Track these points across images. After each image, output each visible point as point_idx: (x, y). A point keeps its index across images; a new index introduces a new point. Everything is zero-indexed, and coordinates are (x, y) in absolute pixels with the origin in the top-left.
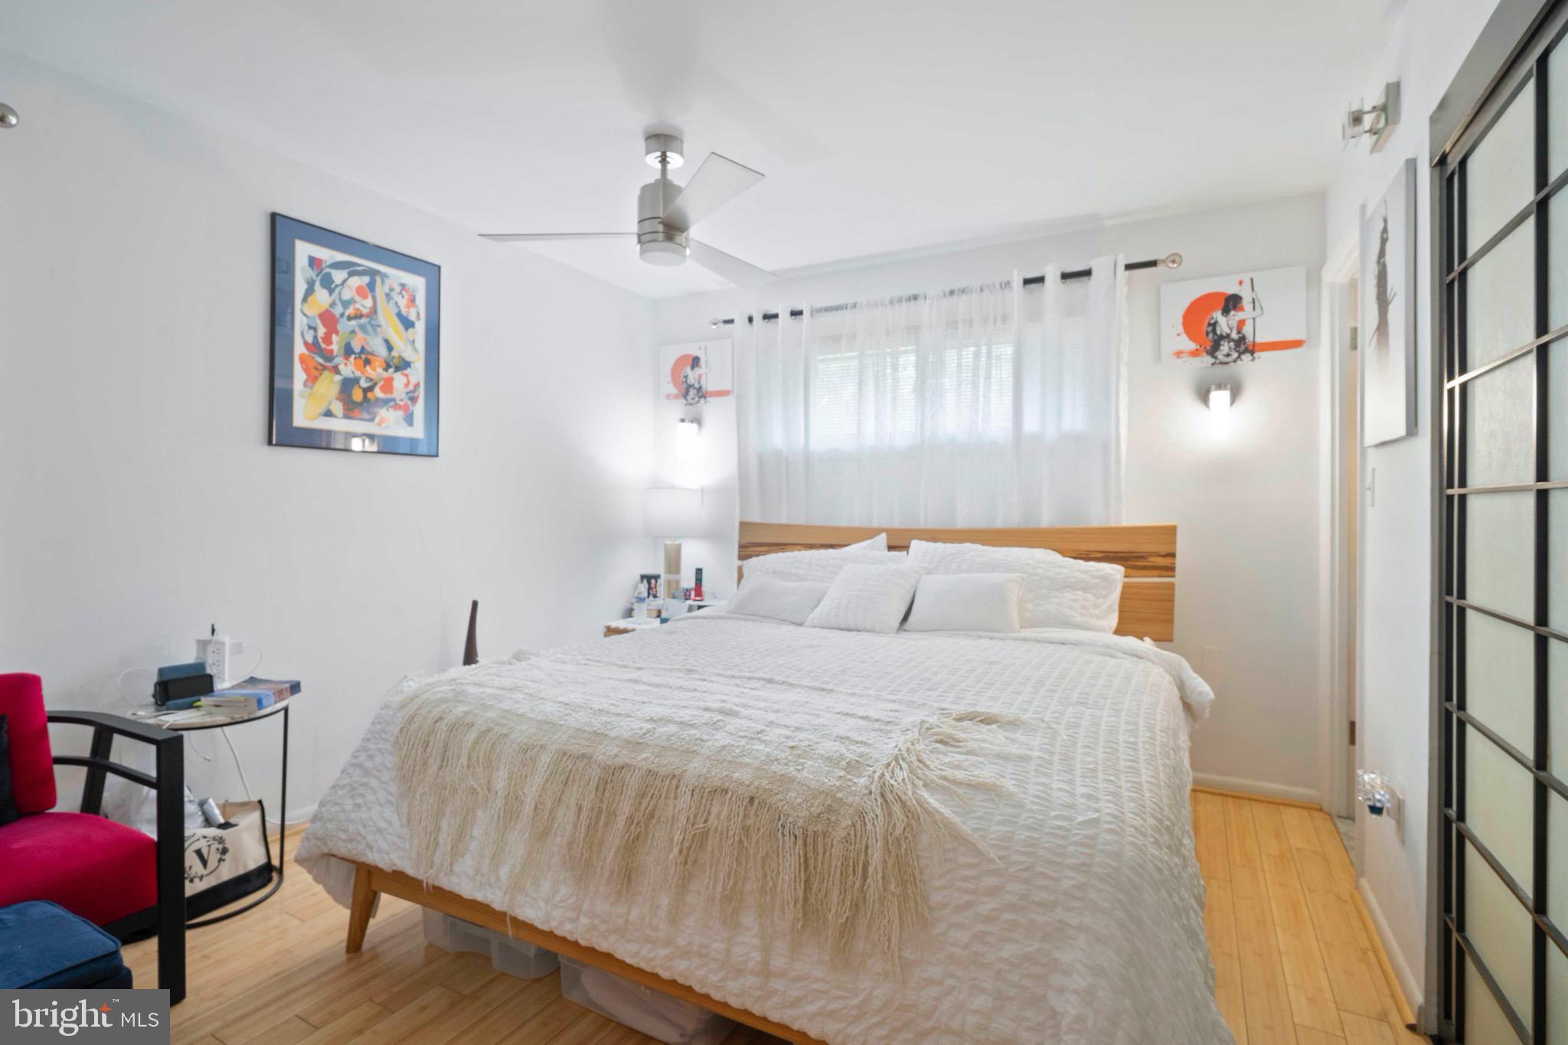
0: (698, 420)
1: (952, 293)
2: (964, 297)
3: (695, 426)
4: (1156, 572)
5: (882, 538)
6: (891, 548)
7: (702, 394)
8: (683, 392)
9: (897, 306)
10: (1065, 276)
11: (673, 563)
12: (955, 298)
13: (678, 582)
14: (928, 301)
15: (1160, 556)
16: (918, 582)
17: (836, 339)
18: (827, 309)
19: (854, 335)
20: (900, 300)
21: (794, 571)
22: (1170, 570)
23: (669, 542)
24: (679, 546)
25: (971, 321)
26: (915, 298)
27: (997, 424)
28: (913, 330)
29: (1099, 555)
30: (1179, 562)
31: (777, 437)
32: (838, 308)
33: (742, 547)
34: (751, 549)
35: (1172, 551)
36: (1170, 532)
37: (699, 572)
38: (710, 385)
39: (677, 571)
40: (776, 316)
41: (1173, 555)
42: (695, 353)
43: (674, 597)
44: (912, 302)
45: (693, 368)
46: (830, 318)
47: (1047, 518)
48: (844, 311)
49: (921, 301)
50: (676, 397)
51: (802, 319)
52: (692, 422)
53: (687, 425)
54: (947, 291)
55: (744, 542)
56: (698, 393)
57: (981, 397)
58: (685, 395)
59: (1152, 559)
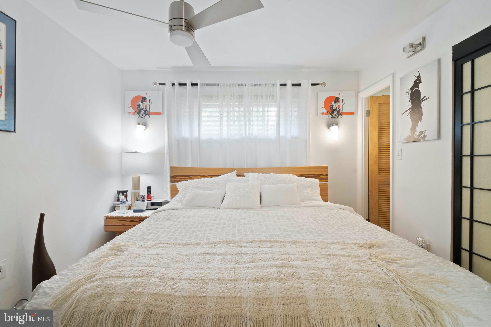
0: (145, 125)
1: (255, 85)
2: (260, 87)
3: (144, 127)
4: (323, 181)
5: (235, 172)
6: (238, 176)
7: (147, 113)
8: (138, 111)
9: (235, 87)
10: (293, 85)
11: (136, 185)
12: (256, 87)
13: (139, 193)
14: (247, 87)
15: (323, 175)
16: (261, 188)
17: (211, 97)
18: (207, 85)
19: (218, 96)
20: (236, 85)
21: (205, 186)
22: (327, 179)
23: (134, 176)
24: (140, 177)
25: (262, 96)
26: (242, 85)
27: (271, 132)
28: (241, 97)
29: (306, 176)
30: (329, 177)
31: (185, 133)
32: (212, 85)
33: (172, 177)
34: (177, 178)
35: (326, 174)
36: (326, 168)
37: (149, 188)
38: (152, 110)
39: (139, 189)
40: (185, 84)
41: (327, 175)
42: (144, 95)
43: (137, 200)
44: (241, 87)
45: (142, 102)
46: (208, 88)
47: (288, 164)
48: (214, 86)
49: (244, 87)
50: (134, 113)
51: (197, 88)
52: (142, 125)
53: (140, 126)
54: (254, 84)
55: (173, 175)
56: (145, 112)
57: (266, 122)
58: (139, 113)
59: (321, 176)
